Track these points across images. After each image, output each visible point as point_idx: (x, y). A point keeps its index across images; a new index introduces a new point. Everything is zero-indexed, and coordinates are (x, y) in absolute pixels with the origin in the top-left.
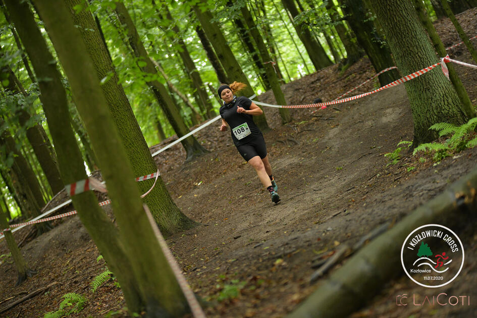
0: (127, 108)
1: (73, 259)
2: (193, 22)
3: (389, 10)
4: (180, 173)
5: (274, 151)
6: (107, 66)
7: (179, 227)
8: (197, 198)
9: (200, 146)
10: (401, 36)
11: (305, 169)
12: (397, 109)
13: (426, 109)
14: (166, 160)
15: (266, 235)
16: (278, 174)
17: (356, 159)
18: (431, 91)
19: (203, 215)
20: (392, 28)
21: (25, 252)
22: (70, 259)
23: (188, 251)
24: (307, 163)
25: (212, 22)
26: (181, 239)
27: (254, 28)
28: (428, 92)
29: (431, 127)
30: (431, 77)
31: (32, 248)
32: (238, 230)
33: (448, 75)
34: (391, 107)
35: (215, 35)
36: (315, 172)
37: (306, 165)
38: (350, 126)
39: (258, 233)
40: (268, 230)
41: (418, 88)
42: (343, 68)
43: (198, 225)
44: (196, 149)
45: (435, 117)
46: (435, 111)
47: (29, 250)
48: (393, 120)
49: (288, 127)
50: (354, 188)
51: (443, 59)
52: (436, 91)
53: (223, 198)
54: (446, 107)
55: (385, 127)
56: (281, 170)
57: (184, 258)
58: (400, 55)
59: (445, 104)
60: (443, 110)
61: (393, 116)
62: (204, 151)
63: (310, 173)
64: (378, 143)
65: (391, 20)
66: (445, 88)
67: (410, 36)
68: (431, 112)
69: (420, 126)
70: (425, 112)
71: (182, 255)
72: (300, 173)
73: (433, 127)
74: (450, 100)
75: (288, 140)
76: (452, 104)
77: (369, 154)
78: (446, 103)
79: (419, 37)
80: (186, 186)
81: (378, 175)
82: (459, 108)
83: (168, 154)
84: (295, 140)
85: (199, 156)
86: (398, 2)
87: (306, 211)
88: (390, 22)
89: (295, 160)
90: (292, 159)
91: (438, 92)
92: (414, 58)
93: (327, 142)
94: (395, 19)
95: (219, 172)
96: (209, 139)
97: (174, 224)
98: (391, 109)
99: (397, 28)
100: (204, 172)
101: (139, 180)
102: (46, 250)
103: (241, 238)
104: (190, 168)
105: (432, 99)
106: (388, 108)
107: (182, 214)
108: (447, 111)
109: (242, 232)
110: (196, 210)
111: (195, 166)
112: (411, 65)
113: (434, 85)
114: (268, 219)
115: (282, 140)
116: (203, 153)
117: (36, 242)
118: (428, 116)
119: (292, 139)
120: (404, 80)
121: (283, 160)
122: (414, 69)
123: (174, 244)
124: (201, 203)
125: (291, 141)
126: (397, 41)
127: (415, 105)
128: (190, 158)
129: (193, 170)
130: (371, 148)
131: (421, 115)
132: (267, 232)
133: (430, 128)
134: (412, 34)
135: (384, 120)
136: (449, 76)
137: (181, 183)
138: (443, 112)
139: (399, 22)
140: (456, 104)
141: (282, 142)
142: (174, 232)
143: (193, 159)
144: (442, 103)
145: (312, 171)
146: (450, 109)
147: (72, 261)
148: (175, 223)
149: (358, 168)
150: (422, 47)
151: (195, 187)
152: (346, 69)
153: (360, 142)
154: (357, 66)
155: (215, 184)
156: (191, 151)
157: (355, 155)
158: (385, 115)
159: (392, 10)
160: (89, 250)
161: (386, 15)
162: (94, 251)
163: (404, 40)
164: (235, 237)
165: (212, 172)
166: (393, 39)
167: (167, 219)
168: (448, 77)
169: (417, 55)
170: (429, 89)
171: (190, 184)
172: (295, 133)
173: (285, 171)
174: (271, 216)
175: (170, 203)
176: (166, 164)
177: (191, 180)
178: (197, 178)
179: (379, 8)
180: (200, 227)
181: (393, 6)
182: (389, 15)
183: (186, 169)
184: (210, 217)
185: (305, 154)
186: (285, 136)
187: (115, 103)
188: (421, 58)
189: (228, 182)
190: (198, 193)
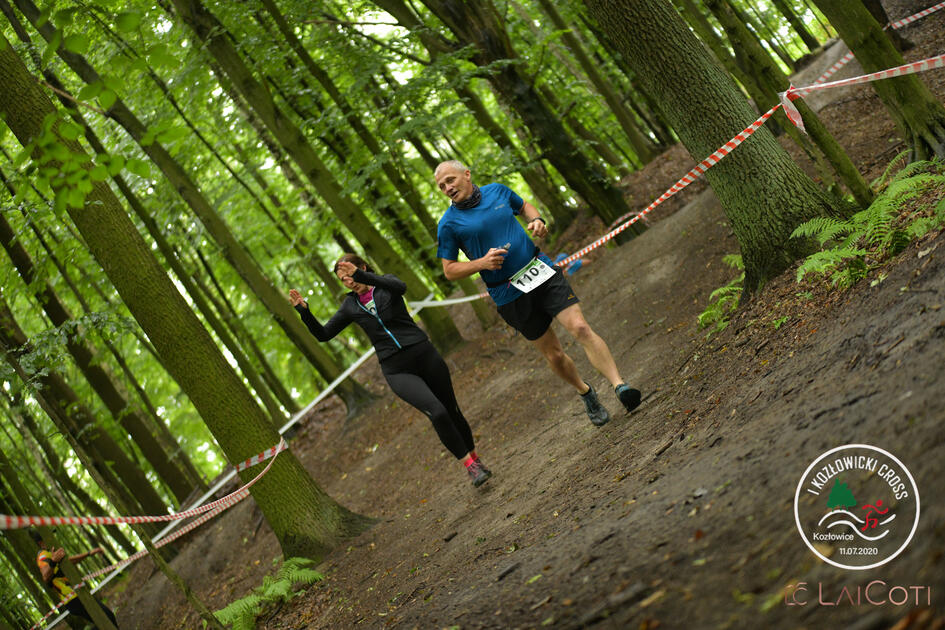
0: (202, 339)
1: (191, 614)
2: (326, 225)
3: (647, 40)
4: (342, 439)
5: (480, 372)
6: (152, 269)
7: (341, 533)
8: (372, 472)
9: (366, 392)
10: (682, 86)
11: (540, 386)
12: (668, 257)
13: (759, 213)
14: (325, 425)
15: (508, 522)
16: (498, 405)
17: (627, 349)
18: (761, 177)
19: (386, 500)
20: (661, 73)
21: (133, 607)
22: (187, 614)
23: (362, 582)
24: (542, 376)
25: (344, 196)
26: (347, 557)
27: (410, 192)
28: (754, 179)
29: (794, 233)
30: (754, 149)
31: (142, 599)
32: (450, 519)
33: (802, 123)
34: (657, 257)
35: (352, 216)
36: (559, 387)
37: (541, 380)
38: (597, 302)
39: (490, 521)
40: (508, 511)
41: (733, 175)
42: (552, 238)
43: (376, 522)
44: (360, 397)
45: (779, 223)
46: (777, 212)
47: (138, 603)
48: (667, 275)
49: (493, 332)
50: (655, 392)
51: (785, 94)
52: (770, 174)
53: (412, 464)
54: (794, 200)
55: (657, 289)
56: (501, 396)
57: (355, 599)
58: (687, 121)
59: (791, 196)
60: (791, 207)
61: (664, 269)
62: (372, 398)
63: (552, 389)
64: (654, 315)
65: (654, 60)
66: (784, 167)
67: (698, 82)
68: (771, 216)
69: (755, 247)
70: (758, 217)
71: (350, 591)
72: (535, 394)
73: (798, 232)
74: (799, 187)
75: (499, 351)
76: (805, 193)
77: (647, 335)
78: (793, 194)
79: (713, 80)
80: (355, 457)
81: (696, 357)
82: (819, 199)
83: (326, 417)
84: (508, 348)
85: (365, 406)
86: (661, 24)
87: (576, 458)
88: (653, 63)
89: (520, 376)
90: (515, 376)
91: (773, 177)
92: (714, 121)
93: (565, 336)
94: (661, 55)
95: (401, 424)
96: (380, 382)
97: (332, 531)
98: (658, 260)
99: (670, 72)
100: (378, 429)
101: (252, 464)
102: (161, 599)
103: (458, 537)
104: (356, 427)
105: (765, 190)
106: (651, 260)
107: (342, 509)
108: (799, 208)
109: (457, 523)
110: (373, 494)
111: (362, 423)
112: (710, 134)
113: (763, 163)
114: (502, 489)
115: (488, 353)
116: (371, 401)
117: (147, 589)
118: (766, 225)
119: (504, 348)
120: (704, 168)
121: (499, 380)
122: (719, 142)
123: (335, 570)
124: (380, 480)
125: (503, 351)
126: (675, 96)
127: (735, 211)
128: (353, 412)
129: (361, 429)
130: (646, 326)
131: (752, 226)
132: (509, 515)
133: (792, 236)
134: (699, 78)
135: (652, 279)
136: (805, 126)
137: (346, 453)
138: (791, 210)
139: (671, 60)
140: (811, 192)
141: (489, 357)
142: (333, 544)
143: (358, 413)
144: (787, 194)
145: (555, 386)
146: (802, 202)
147: (189, 618)
148: (333, 528)
149: (639, 361)
150: (724, 99)
151: (369, 455)
152: (557, 240)
153: (622, 321)
154: (571, 231)
155: (396, 445)
156: (352, 401)
157: (621, 343)
158: (650, 271)
159: (653, 41)
160: (214, 594)
161: (642, 52)
162: (220, 594)
163: (687, 90)
164: (445, 537)
165: (391, 427)
166: (667, 95)
167: (317, 523)
168: (803, 129)
169: (719, 114)
170: (756, 174)
171: (360, 453)
172: (507, 338)
173: (508, 397)
174: (507, 481)
175: (315, 493)
176: (325, 430)
177: (360, 445)
178: (369, 441)
179: (627, 42)
180: (380, 526)
181: (652, 32)
182: (649, 50)
183: (350, 430)
184: (398, 501)
185: (533, 362)
186: (493, 347)
187: (179, 333)
188: (727, 118)
189: (416, 436)
190: (372, 464)
